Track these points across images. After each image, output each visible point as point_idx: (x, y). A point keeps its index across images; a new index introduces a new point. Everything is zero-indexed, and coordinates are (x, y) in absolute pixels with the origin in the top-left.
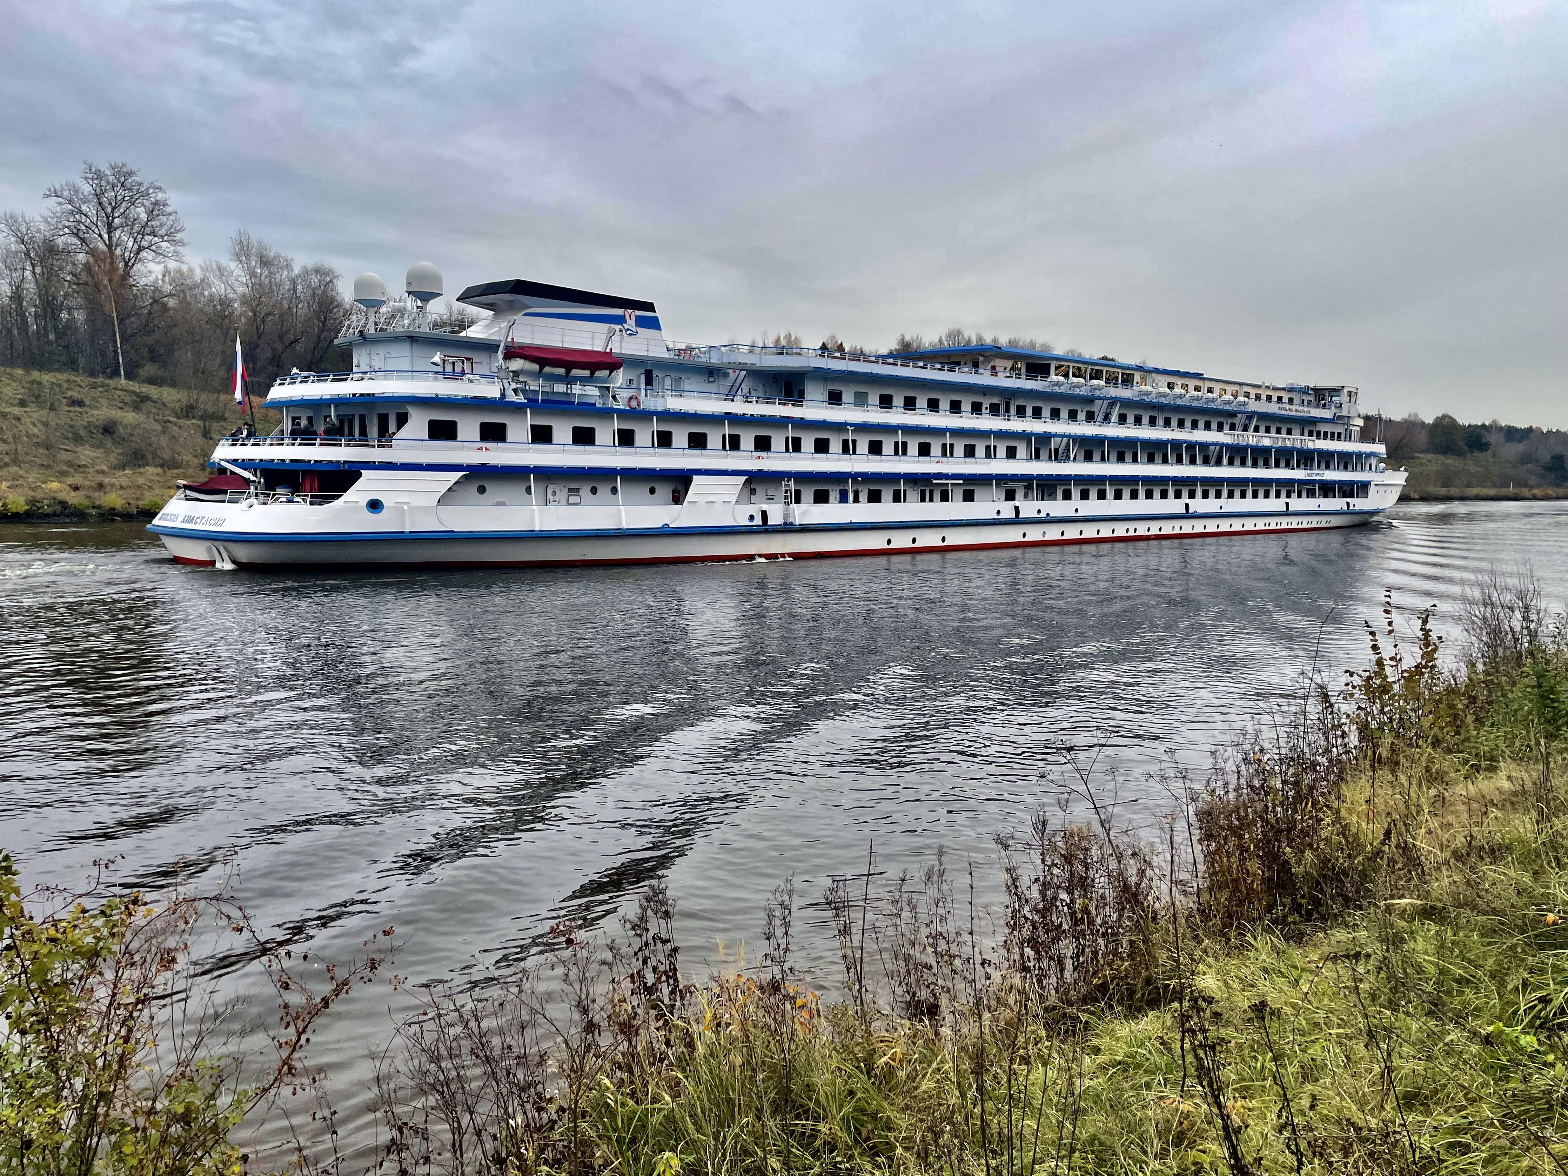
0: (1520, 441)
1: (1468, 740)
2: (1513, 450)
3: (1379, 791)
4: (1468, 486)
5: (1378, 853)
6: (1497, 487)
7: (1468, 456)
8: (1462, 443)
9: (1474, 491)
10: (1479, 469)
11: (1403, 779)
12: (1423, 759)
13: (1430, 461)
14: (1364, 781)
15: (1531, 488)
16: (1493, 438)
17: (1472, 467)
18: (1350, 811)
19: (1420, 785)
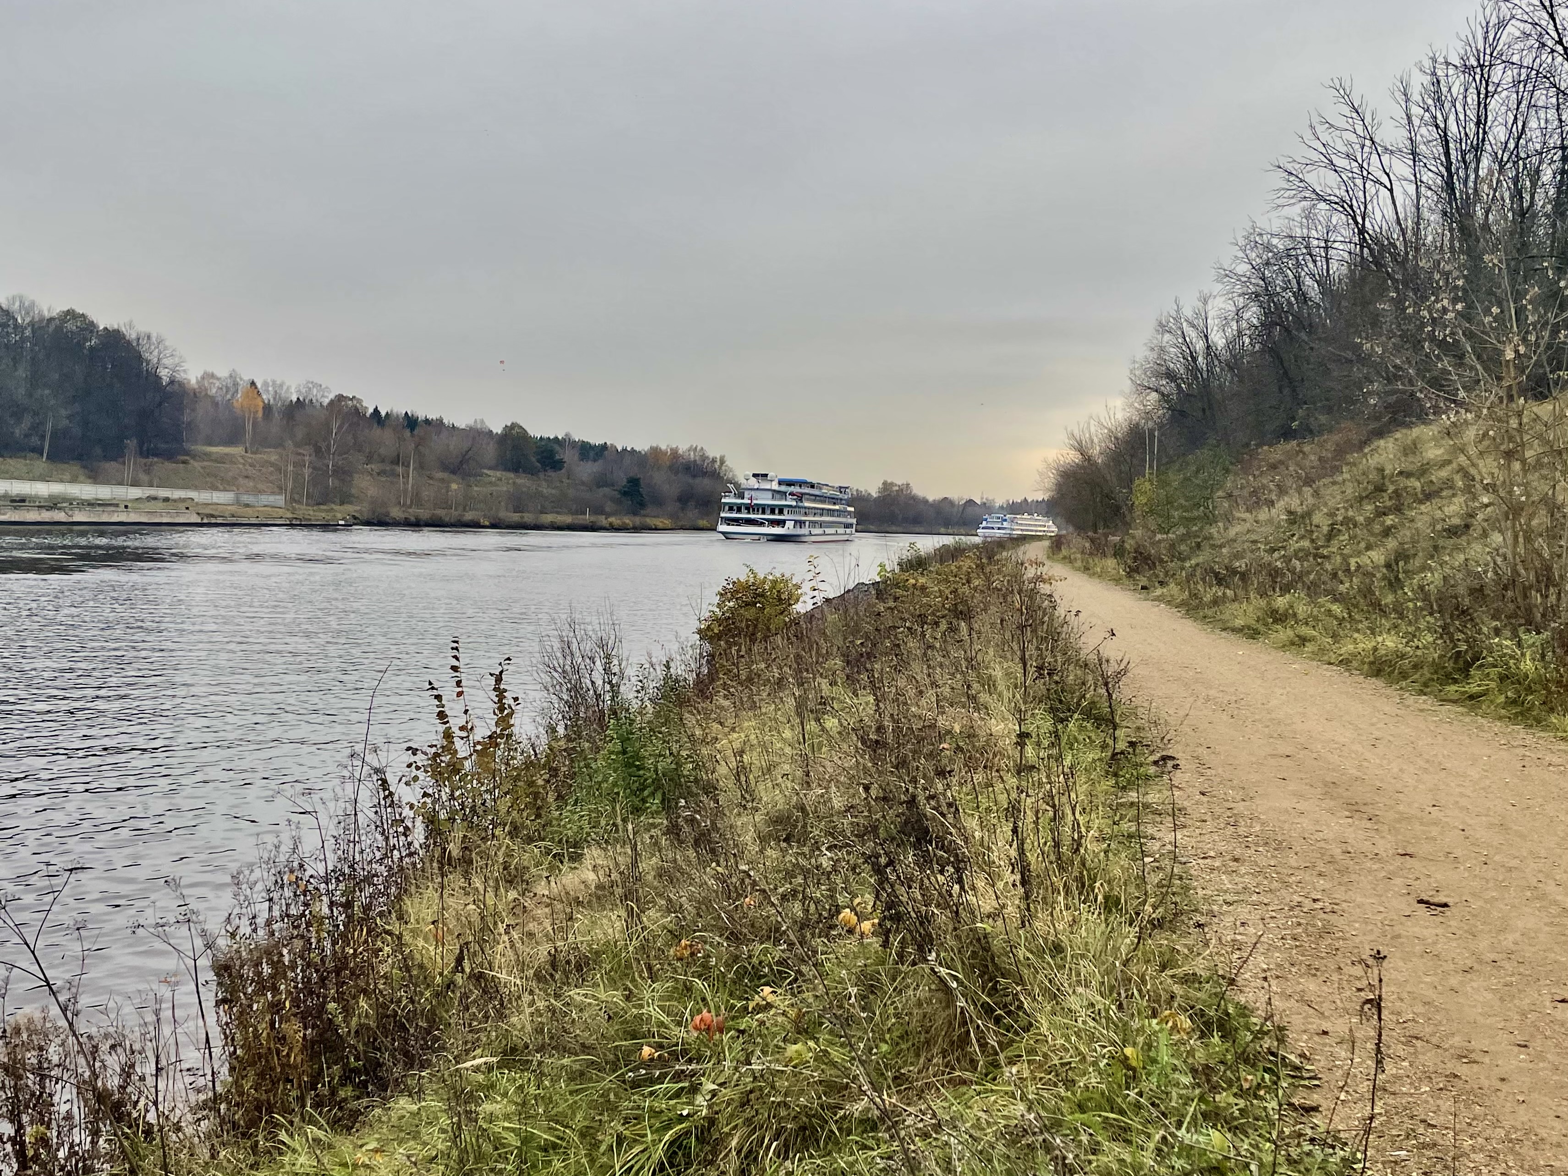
0: (595, 460)
1: (549, 823)
2: (587, 470)
3: (451, 901)
4: (542, 513)
5: (450, 985)
6: (572, 514)
7: (541, 475)
8: (534, 459)
9: (548, 518)
10: (554, 491)
11: (478, 883)
12: (500, 854)
13: (500, 479)
14: (430, 892)
15: (608, 515)
16: (568, 456)
17: (545, 490)
18: (415, 933)
19: (497, 889)
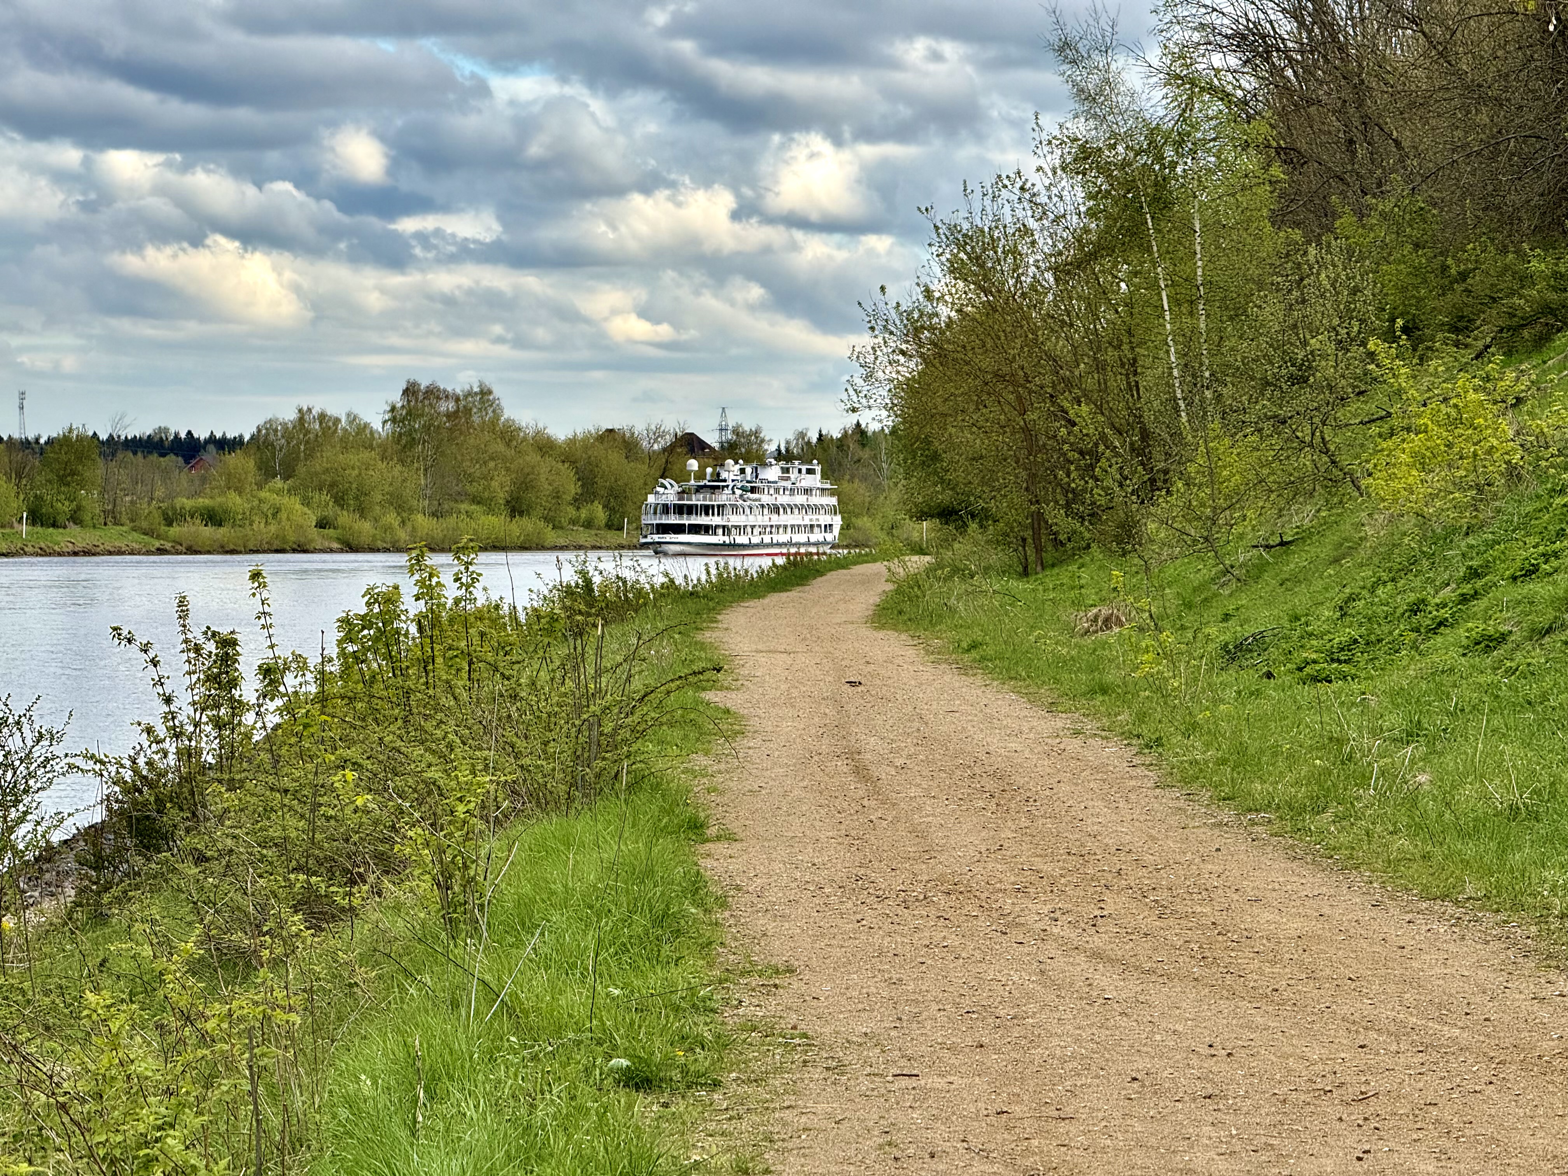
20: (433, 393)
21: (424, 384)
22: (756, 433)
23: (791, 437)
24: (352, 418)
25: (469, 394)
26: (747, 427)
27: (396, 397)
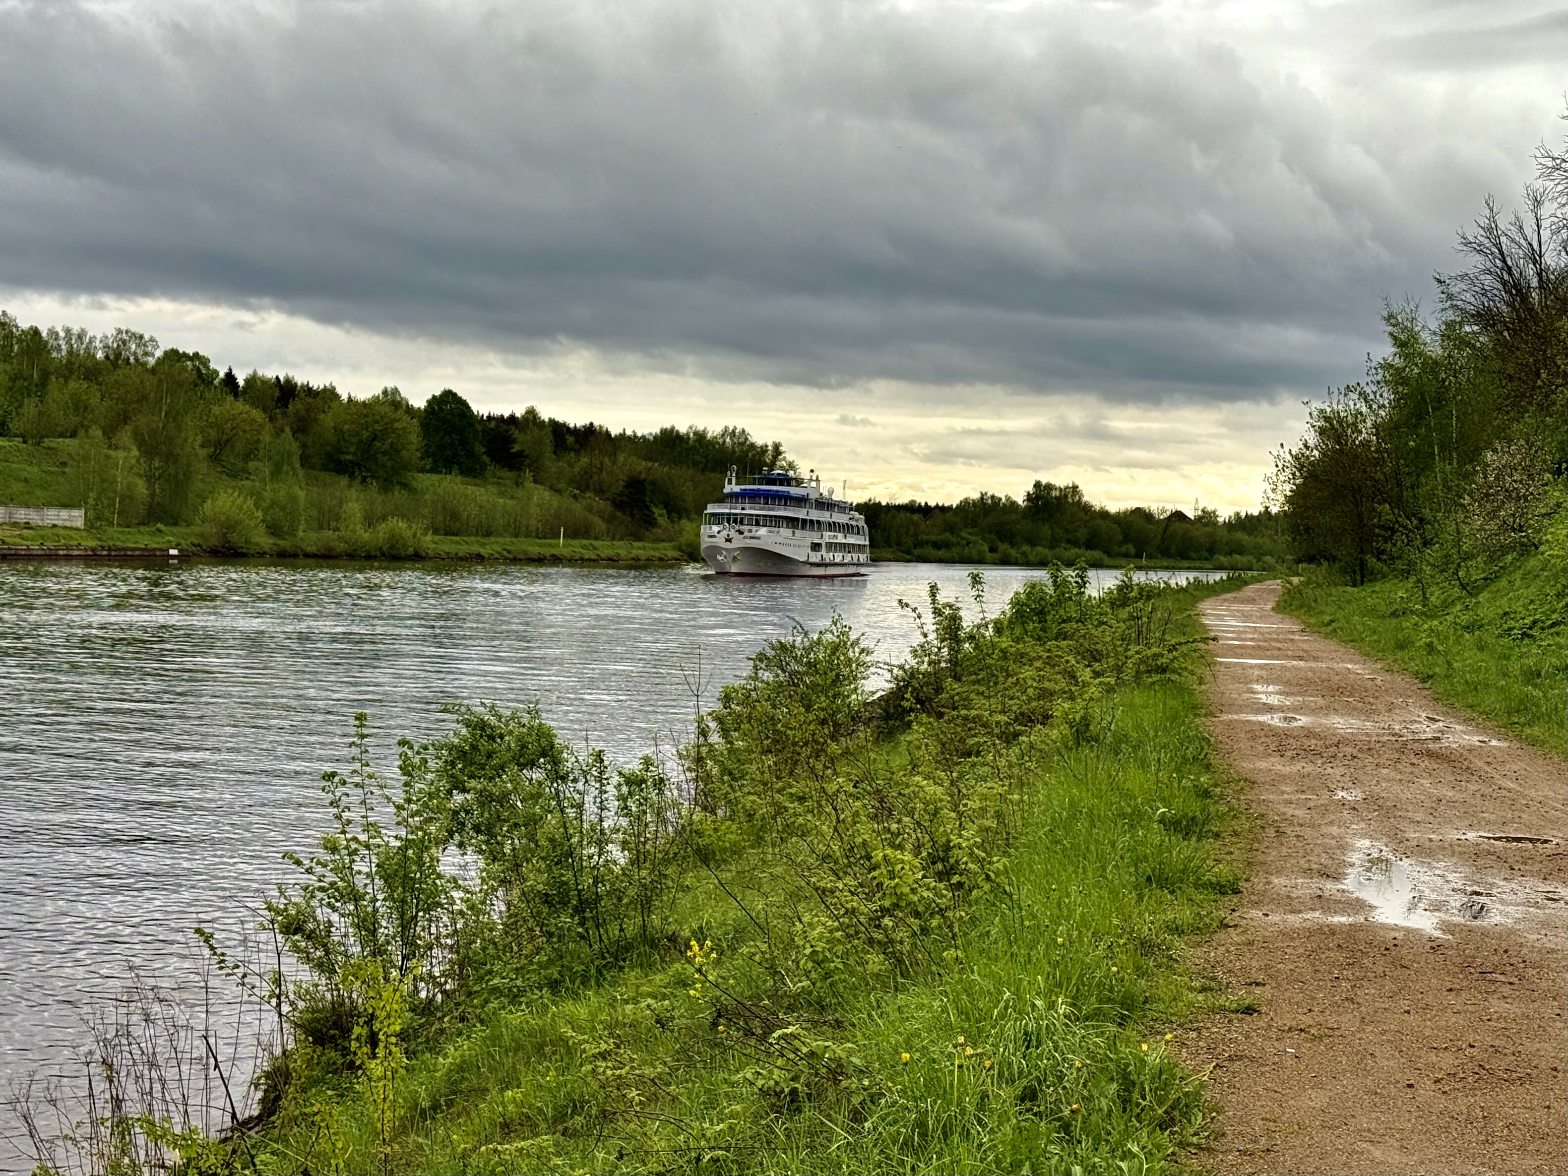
20: (1049, 487)
21: (1044, 482)
22: (1214, 512)
23: (1232, 514)
24: (1008, 498)
25: (1067, 488)
26: (1210, 508)
27: (1030, 488)
